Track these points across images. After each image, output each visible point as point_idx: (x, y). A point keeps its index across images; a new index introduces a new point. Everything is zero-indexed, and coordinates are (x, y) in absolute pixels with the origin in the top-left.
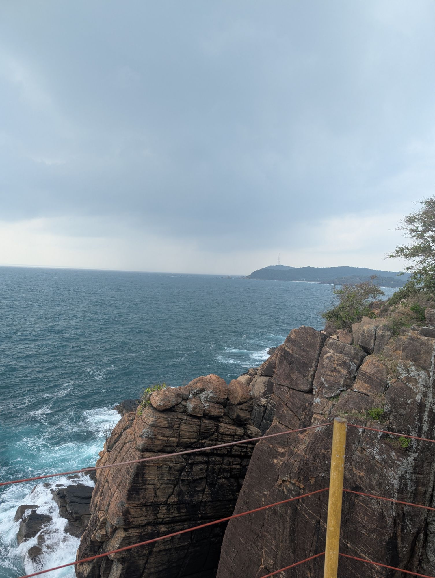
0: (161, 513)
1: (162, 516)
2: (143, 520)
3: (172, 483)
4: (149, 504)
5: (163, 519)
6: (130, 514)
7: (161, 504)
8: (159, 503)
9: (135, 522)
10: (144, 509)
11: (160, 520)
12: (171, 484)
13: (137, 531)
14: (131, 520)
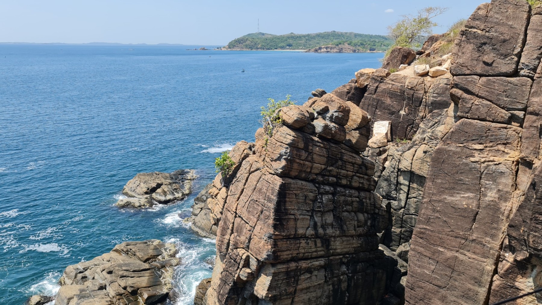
0: (302, 247)
1: (303, 251)
2: (288, 255)
3: (307, 213)
4: (292, 236)
5: (304, 253)
6: (278, 247)
7: (301, 237)
8: (300, 236)
9: (282, 256)
10: (288, 242)
11: (301, 255)
12: (308, 215)
13: (284, 266)
14: (279, 254)
